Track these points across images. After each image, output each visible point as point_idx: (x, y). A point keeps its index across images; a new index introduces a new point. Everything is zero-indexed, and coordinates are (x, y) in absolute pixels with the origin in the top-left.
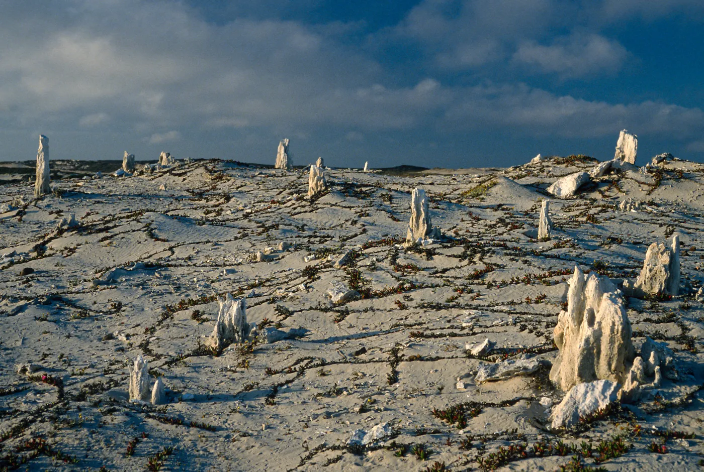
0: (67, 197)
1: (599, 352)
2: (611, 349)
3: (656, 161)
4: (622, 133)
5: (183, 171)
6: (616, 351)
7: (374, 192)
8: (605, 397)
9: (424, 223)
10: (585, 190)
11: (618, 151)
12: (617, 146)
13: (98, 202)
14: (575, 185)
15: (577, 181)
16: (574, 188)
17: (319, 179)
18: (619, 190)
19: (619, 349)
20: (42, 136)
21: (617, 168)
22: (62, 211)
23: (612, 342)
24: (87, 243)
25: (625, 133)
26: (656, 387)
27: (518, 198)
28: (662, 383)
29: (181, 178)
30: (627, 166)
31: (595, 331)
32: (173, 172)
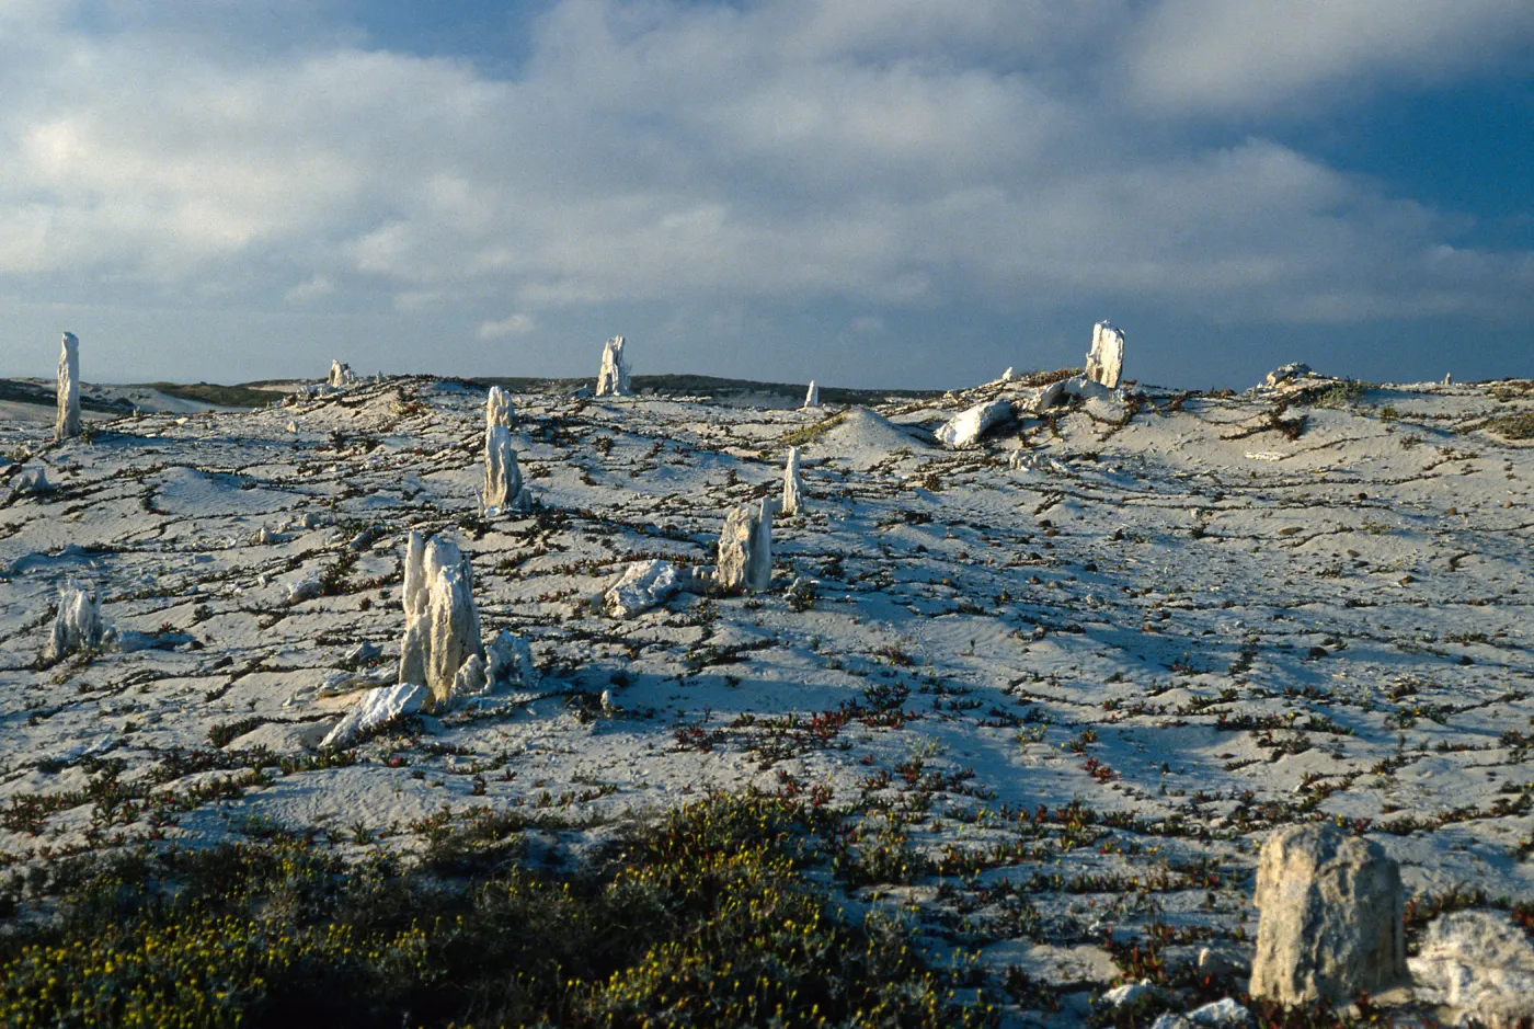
0: (106, 442)
1: (428, 649)
2: (440, 643)
3: (1274, 380)
4: (1097, 327)
5: (360, 398)
6: (445, 647)
7: (588, 434)
8: (398, 706)
9: (503, 481)
10: (995, 434)
11: (1090, 361)
12: (1090, 350)
13: (150, 452)
14: (981, 426)
15: (982, 416)
16: (975, 431)
17: (501, 412)
18: (1056, 433)
19: (449, 644)
20: (67, 334)
21: (1073, 393)
22: (81, 467)
23: (440, 634)
24: (43, 516)
25: (1104, 326)
26: (485, 695)
27: (868, 448)
28: (494, 691)
29: (353, 411)
30: (1093, 389)
31: (422, 620)
32: (345, 400)
